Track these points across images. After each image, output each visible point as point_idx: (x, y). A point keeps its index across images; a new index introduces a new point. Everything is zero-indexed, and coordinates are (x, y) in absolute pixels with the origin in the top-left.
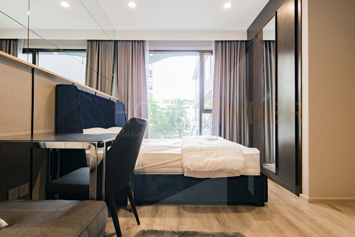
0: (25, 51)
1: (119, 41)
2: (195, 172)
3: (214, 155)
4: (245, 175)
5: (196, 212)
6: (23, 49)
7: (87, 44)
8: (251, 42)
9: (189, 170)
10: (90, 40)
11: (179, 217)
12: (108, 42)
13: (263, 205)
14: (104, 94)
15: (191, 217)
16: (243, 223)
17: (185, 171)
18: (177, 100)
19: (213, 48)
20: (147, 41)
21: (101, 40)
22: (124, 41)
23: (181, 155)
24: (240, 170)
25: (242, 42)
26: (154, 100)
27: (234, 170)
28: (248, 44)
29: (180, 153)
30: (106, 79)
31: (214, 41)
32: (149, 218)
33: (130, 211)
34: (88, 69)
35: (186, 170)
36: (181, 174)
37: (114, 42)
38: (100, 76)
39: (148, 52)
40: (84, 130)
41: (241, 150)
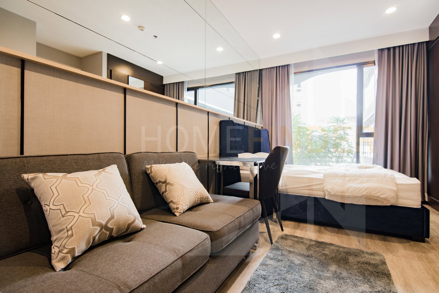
0: (189, 89)
1: (264, 69)
2: (335, 195)
3: (359, 181)
4: (399, 205)
5: (337, 233)
6: (188, 88)
7: (235, 76)
8: (436, 42)
9: (329, 193)
10: (237, 73)
11: (319, 233)
12: (253, 71)
13: (423, 241)
14: (249, 122)
15: (332, 236)
16: (387, 249)
17: (326, 195)
18: (333, 119)
19: (376, 58)
20: (291, 64)
21: (247, 72)
22: (269, 68)
23: (323, 180)
24: (388, 198)
25: (420, 44)
26: (302, 122)
27: (380, 197)
28: (430, 46)
29: (323, 178)
30: (251, 108)
31: (377, 50)
32: (291, 229)
33: (276, 222)
34: (236, 101)
35: (327, 193)
36: (323, 197)
37: (258, 72)
38: (246, 106)
39: (293, 74)
40: (239, 154)
41: (394, 179)
